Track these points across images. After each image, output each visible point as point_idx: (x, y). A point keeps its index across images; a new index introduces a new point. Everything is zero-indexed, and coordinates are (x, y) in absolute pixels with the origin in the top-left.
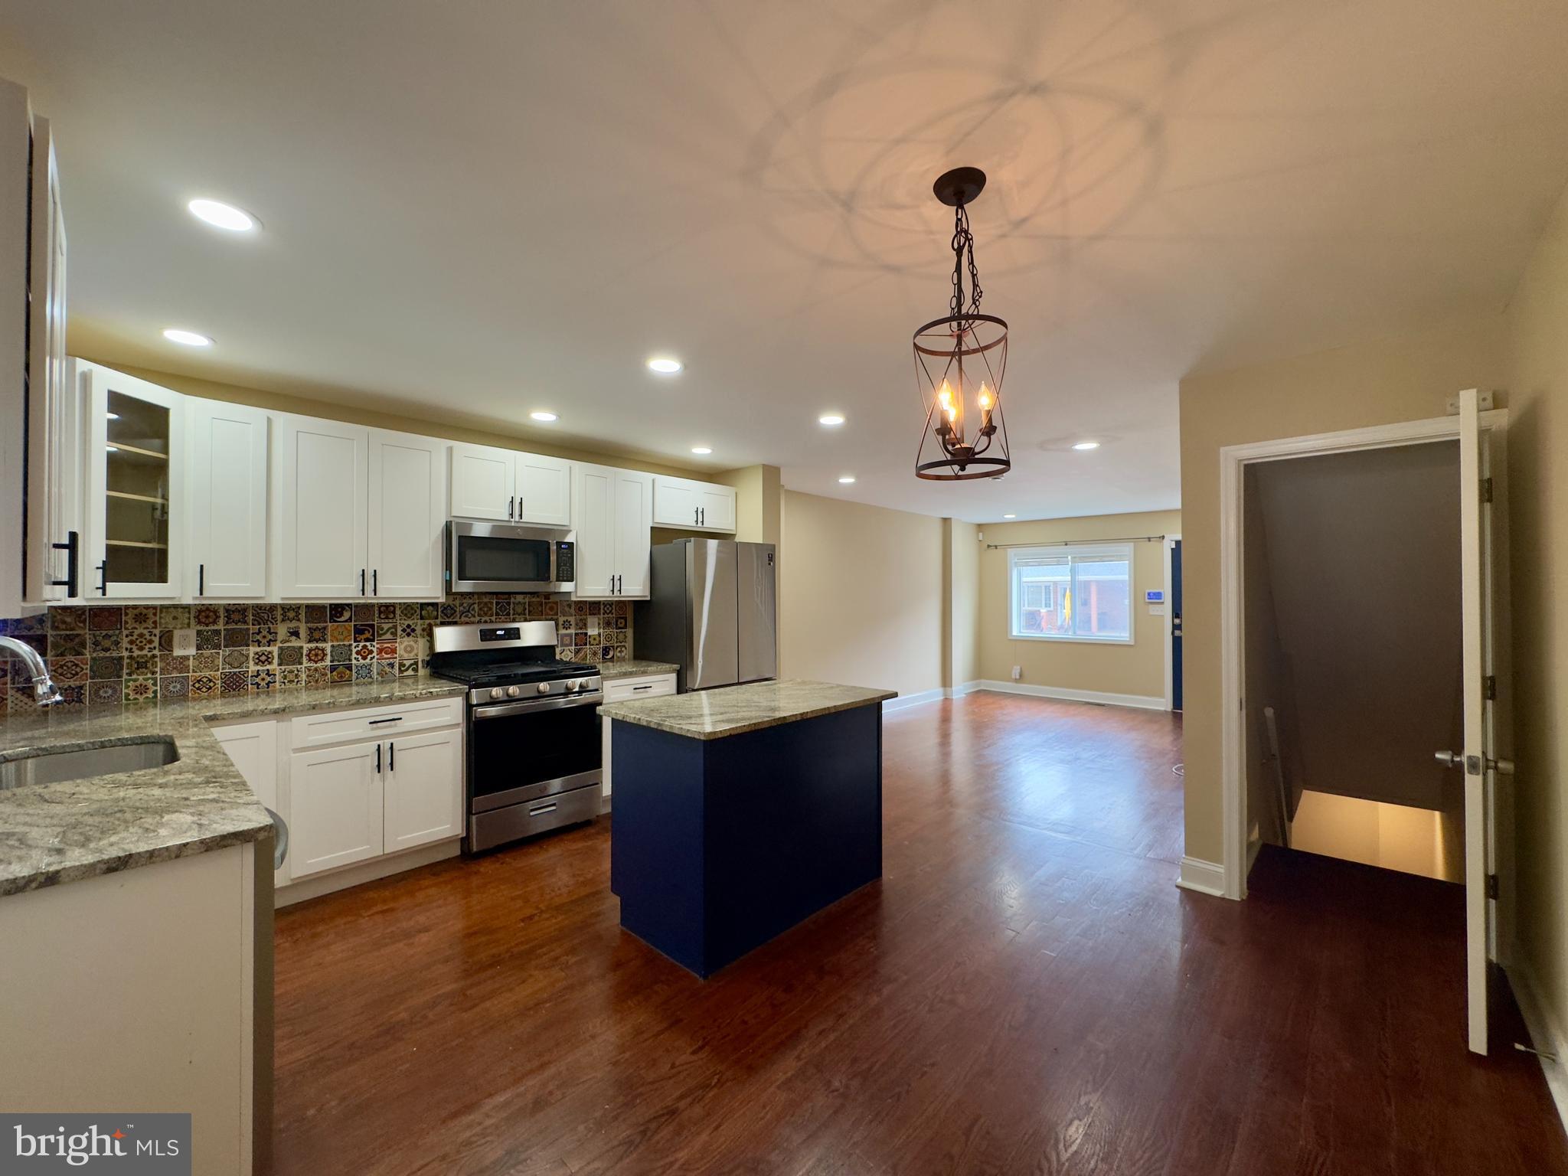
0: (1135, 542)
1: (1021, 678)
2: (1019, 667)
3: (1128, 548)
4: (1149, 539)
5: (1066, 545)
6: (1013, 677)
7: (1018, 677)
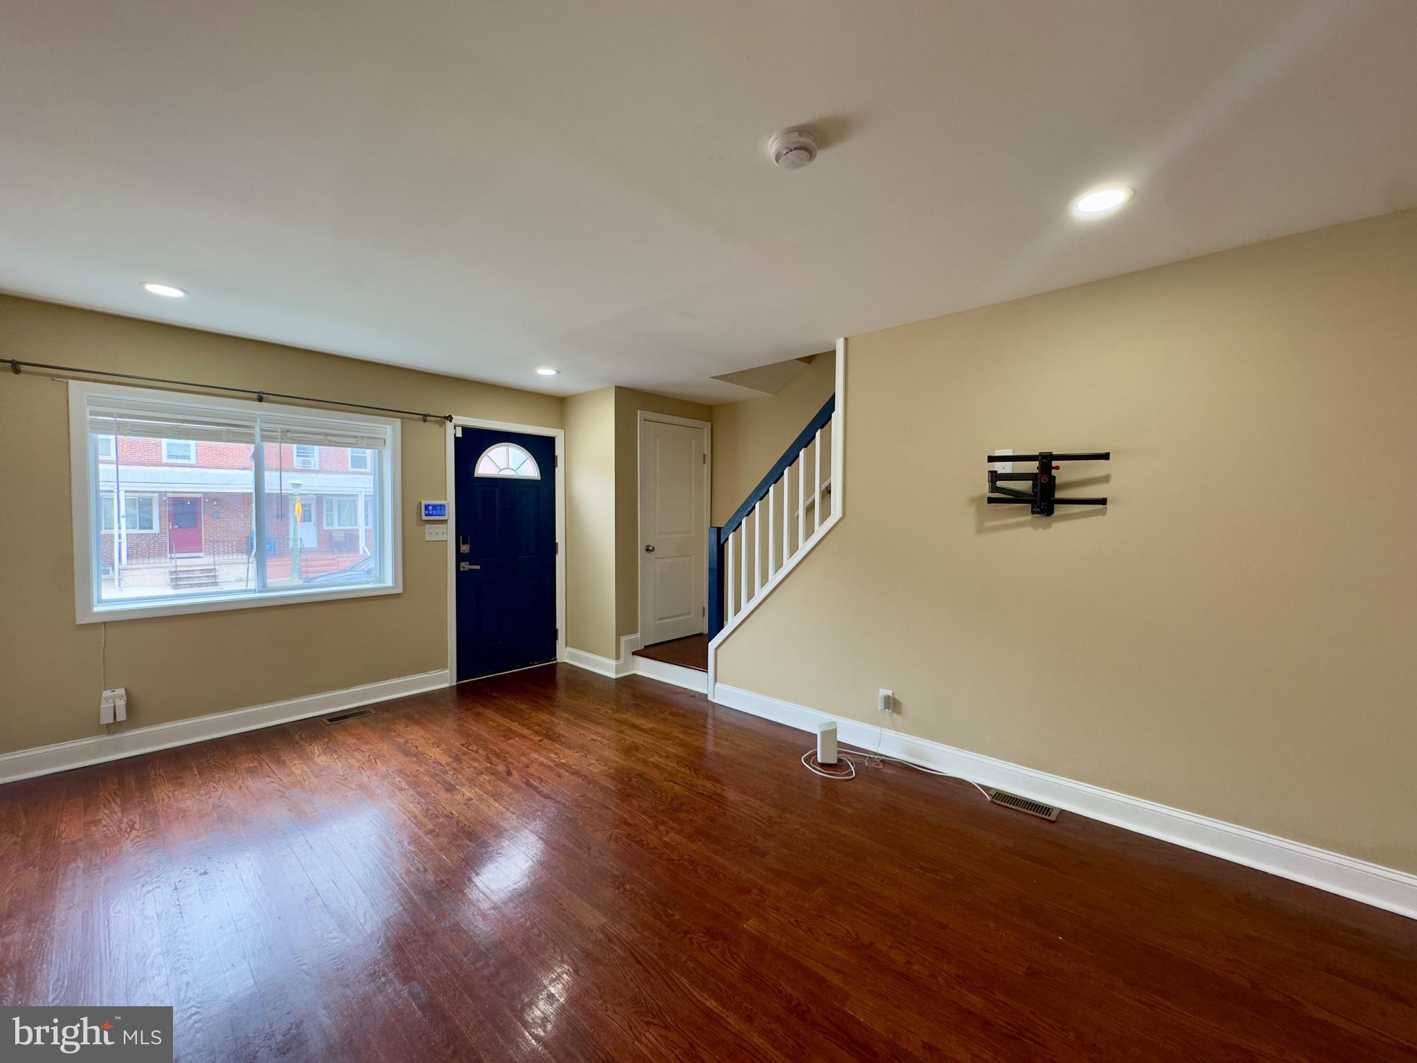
0: (402, 418)
1: (135, 714)
2: (121, 691)
3: (389, 429)
4: (425, 417)
5: (260, 400)
6: (106, 718)
7: (122, 716)
